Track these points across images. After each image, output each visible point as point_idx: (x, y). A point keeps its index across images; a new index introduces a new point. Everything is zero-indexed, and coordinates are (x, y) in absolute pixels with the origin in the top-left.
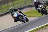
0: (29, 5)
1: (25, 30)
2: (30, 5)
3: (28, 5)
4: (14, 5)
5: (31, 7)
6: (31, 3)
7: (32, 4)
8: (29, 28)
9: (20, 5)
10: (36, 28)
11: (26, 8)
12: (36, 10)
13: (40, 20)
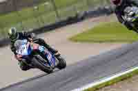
0: (99, 9)
1: (88, 79)
2: (102, 8)
3: (96, 8)
4: (55, 9)
5: (105, 15)
7: (107, 7)
8: (99, 74)
9: (75, 10)
10: (121, 74)
11: (91, 17)
12: (118, 22)
13: (132, 52)
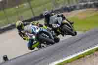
5: (67, 12)
6: (67, 3)
